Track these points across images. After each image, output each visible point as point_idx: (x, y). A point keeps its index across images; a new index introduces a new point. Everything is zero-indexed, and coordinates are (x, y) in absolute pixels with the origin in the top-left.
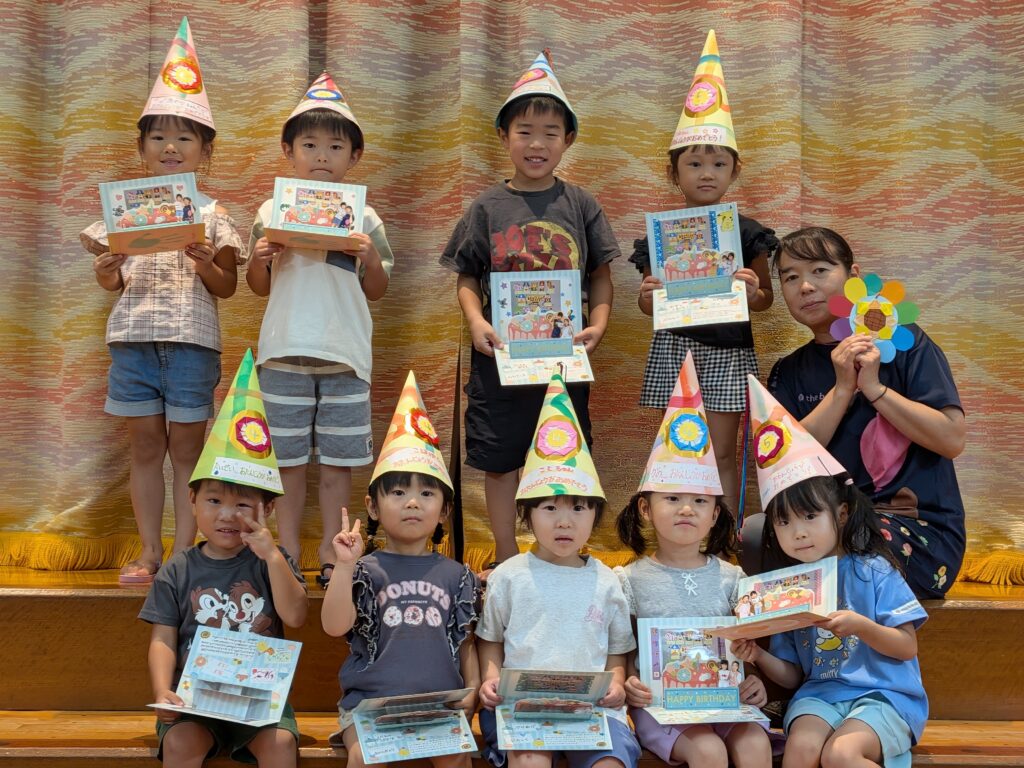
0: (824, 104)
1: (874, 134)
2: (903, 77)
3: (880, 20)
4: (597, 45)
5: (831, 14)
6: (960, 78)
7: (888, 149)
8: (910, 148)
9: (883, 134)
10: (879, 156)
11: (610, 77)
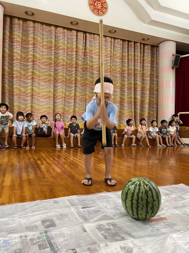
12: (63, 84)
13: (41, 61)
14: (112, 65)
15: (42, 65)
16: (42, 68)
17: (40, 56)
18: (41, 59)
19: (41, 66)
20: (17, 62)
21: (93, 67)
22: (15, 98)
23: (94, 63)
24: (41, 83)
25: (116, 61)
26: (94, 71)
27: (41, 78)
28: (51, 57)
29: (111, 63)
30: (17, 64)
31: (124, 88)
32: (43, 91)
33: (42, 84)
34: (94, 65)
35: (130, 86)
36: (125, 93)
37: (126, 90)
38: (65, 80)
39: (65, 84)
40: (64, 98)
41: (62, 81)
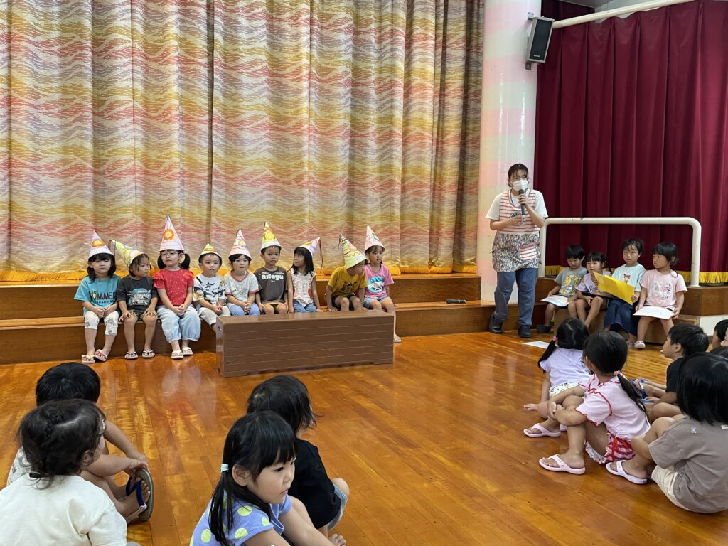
0: (316, 156)
1: (329, 166)
3: (330, 137)
4: (259, 139)
6: (345, 154)
7: (333, 170)
10: (331, 171)
11: (262, 147)
12: (134, 122)
13: (39, 35)
14: (315, 53)
15: (43, 51)
16: (44, 63)
17: (36, 17)
18: (42, 30)
19: (41, 55)
21: (238, 59)
23: (241, 47)
24: (42, 117)
25: (330, 38)
26: (243, 76)
27: (41, 101)
28: (80, 24)
29: (311, 47)
31: (362, 136)
32: (50, 147)
33: (46, 121)
34: (240, 54)
35: (388, 127)
36: (365, 152)
37: (372, 144)
38: (140, 107)
39: (142, 123)
40: (141, 174)
41: (129, 110)
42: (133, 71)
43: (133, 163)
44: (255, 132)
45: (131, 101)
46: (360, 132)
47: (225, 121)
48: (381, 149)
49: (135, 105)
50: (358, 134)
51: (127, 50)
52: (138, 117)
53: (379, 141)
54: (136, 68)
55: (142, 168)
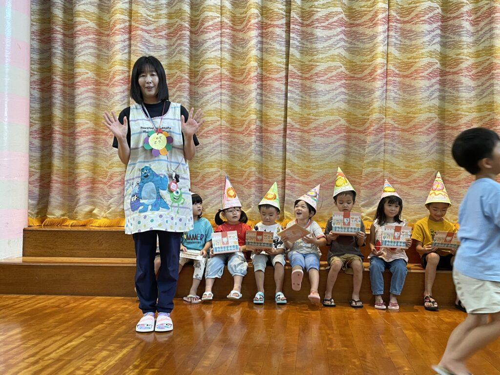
0: (396, 101)
1: (411, 110)
2: (419, 94)
3: (412, 79)
4: (333, 90)
5: (398, 77)
6: (433, 94)
7: (415, 114)
8: (422, 113)
9: (413, 109)
10: (413, 115)
11: (337, 98)
12: (221, 87)
15: (154, 37)
16: (155, 46)
18: (153, 20)
20: (86, 41)
21: (313, 14)
22: (79, 143)
26: (318, 30)
28: (180, 9)
30: (86, 44)
31: (454, 73)
35: (488, 59)
36: (458, 91)
37: (466, 81)
38: (227, 73)
39: (228, 87)
40: (226, 132)
41: (217, 77)
42: (221, 42)
43: (219, 123)
44: (329, 83)
45: (219, 69)
46: (452, 70)
47: (301, 77)
48: (479, 86)
49: (222, 73)
50: (449, 72)
51: (216, 25)
52: (225, 82)
53: (477, 77)
54: (224, 39)
55: (227, 127)
